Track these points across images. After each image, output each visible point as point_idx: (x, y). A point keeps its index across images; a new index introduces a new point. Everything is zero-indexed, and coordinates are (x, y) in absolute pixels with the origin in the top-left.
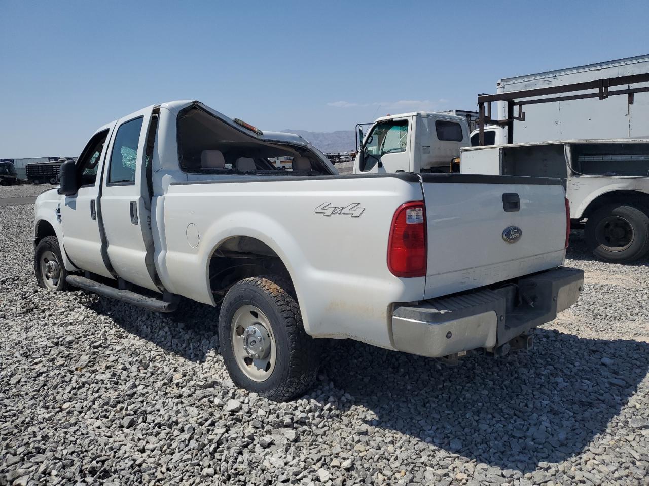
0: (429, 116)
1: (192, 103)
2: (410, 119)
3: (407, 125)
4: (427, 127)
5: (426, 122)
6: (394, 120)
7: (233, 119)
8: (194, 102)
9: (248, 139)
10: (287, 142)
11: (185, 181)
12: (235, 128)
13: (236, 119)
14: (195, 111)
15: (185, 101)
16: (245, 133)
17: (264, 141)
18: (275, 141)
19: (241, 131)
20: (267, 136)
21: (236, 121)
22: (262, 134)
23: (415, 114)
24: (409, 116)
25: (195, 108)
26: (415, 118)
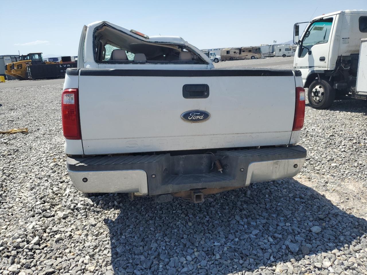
0: (352, 13)
1: (102, 23)
2: (334, 17)
3: (332, 22)
4: (349, 22)
5: (348, 18)
6: (324, 18)
7: (130, 30)
8: (103, 22)
9: (140, 42)
10: (169, 43)
11: (97, 68)
12: (131, 35)
13: (131, 30)
14: (104, 27)
15: (98, 22)
16: (137, 38)
17: (152, 42)
18: (160, 42)
19: (135, 37)
20: (152, 39)
21: (131, 31)
22: (148, 38)
23: (339, 12)
24: (335, 15)
25: (105, 25)
26: (338, 15)
